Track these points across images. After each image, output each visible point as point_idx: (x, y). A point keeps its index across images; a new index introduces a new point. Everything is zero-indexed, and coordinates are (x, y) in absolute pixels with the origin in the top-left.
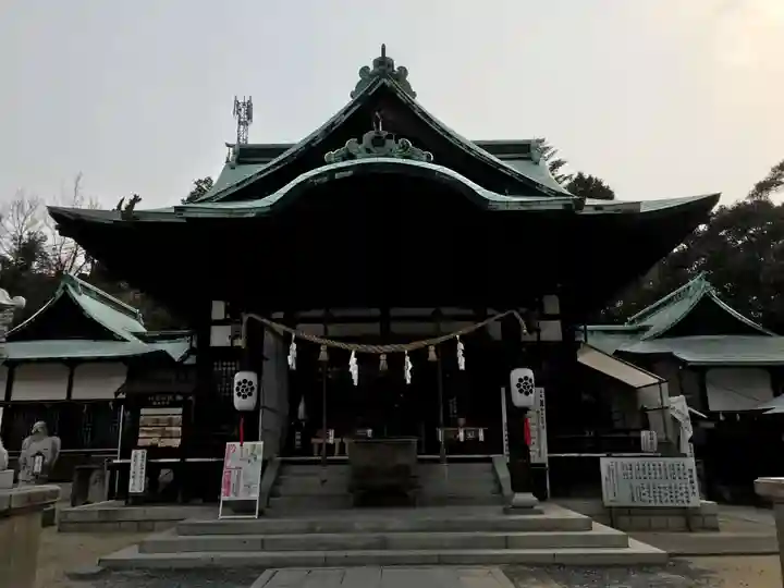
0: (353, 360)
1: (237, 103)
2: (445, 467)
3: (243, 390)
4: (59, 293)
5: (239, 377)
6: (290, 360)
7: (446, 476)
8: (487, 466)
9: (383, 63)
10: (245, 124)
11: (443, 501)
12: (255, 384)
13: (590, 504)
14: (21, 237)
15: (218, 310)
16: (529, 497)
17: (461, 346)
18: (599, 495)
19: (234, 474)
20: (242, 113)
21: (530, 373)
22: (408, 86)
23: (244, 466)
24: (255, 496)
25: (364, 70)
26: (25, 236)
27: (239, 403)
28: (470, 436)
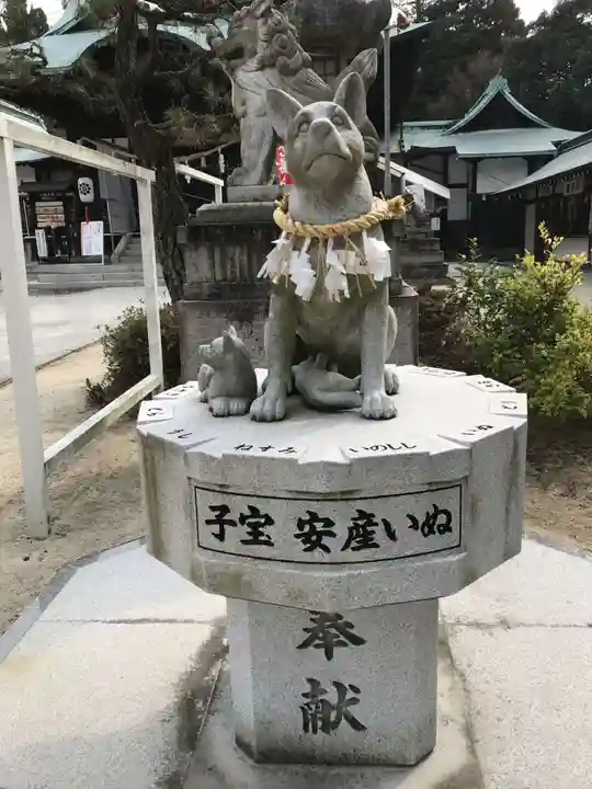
3: (83, 189)
5: (80, 181)
12: (91, 186)
17: (222, 156)
24: (101, 252)
27: (83, 198)
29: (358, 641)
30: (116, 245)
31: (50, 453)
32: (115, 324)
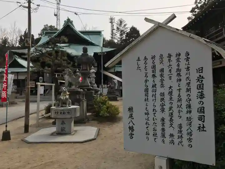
4: (14, 59)
5: (40, 78)
9: (69, 20)
12: (42, 79)
14: (3, 39)
19: (40, 91)
22: (73, 25)
24: (43, 93)
25: (65, 21)
26: (3, 38)
27: (40, 81)
29: (65, 124)
30: (46, 91)
31: (40, 118)
32: (47, 106)
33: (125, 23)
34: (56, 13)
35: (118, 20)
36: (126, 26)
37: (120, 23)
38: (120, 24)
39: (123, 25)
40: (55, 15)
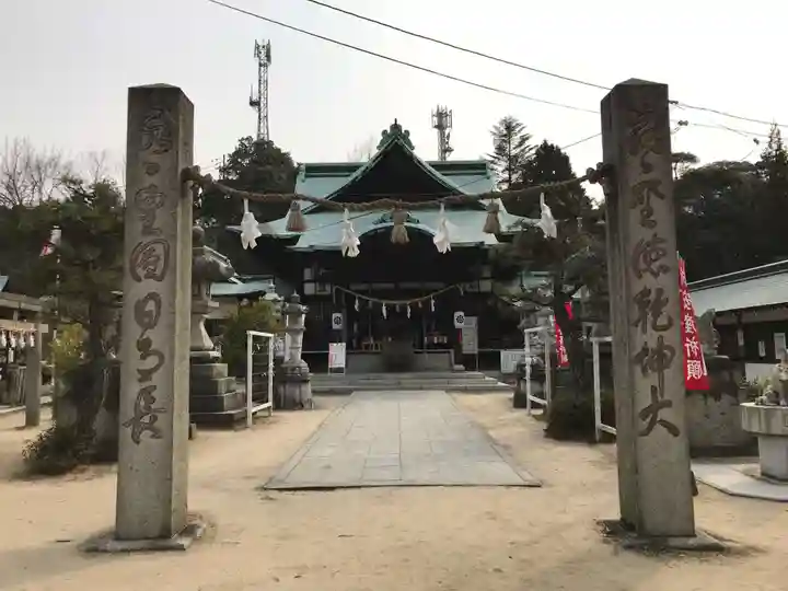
0: (384, 308)
1: (257, 47)
2: (427, 355)
3: (337, 320)
5: (334, 316)
6: (356, 307)
7: (427, 358)
8: (447, 355)
9: (396, 127)
10: (265, 65)
11: (427, 369)
12: (342, 318)
13: (496, 373)
15: (308, 274)
16: (461, 367)
17: (433, 302)
18: (500, 369)
19: (333, 357)
20: (263, 56)
21: (462, 314)
23: (337, 354)
24: (343, 365)
25: (384, 132)
27: (335, 326)
28: (440, 341)
33: (523, 133)
34: (255, 98)
35: (501, 123)
36: (527, 143)
37: (505, 132)
38: (505, 136)
39: (516, 140)
40: (252, 103)
